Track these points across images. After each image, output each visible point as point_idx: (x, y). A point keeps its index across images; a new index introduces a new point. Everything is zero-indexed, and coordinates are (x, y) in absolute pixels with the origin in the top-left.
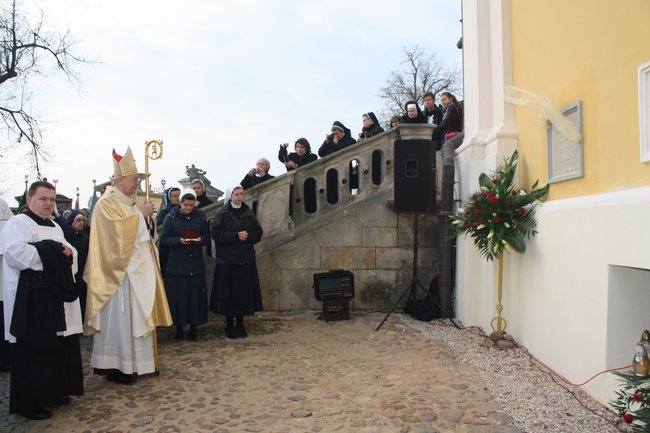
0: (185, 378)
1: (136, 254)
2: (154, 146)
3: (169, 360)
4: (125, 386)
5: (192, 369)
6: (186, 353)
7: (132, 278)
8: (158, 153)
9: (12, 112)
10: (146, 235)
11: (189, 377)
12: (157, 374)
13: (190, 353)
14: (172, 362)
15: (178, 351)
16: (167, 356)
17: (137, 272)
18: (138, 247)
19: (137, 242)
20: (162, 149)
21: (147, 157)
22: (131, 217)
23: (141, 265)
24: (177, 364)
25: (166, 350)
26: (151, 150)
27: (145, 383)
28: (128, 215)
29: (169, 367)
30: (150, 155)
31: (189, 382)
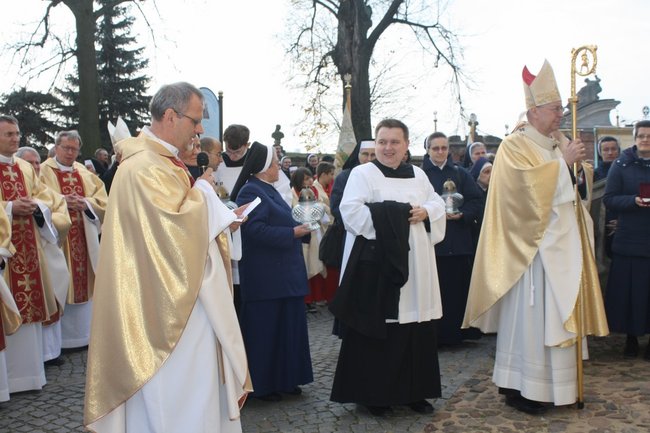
0: (623, 419)
1: (554, 222)
2: (585, 55)
3: (605, 386)
4: (529, 417)
5: (638, 406)
6: (636, 379)
7: (545, 257)
8: (590, 66)
9: (426, 28)
10: (570, 193)
11: (630, 418)
12: (579, 405)
13: (642, 379)
14: (609, 390)
15: (623, 374)
16: (604, 381)
17: (554, 249)
18: (556, 210)
19: (556, 203)
20: (595, 59)
21: (574, 72)
22: (546, 166)
23: (561, 238)
24: (616, 395)
25: (605, 370)
26: (579, 61)
27: (558, 417)
28: (542, 163)
29: (602, 397)
30: (578, 69)
31: (628, 426)
